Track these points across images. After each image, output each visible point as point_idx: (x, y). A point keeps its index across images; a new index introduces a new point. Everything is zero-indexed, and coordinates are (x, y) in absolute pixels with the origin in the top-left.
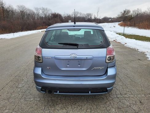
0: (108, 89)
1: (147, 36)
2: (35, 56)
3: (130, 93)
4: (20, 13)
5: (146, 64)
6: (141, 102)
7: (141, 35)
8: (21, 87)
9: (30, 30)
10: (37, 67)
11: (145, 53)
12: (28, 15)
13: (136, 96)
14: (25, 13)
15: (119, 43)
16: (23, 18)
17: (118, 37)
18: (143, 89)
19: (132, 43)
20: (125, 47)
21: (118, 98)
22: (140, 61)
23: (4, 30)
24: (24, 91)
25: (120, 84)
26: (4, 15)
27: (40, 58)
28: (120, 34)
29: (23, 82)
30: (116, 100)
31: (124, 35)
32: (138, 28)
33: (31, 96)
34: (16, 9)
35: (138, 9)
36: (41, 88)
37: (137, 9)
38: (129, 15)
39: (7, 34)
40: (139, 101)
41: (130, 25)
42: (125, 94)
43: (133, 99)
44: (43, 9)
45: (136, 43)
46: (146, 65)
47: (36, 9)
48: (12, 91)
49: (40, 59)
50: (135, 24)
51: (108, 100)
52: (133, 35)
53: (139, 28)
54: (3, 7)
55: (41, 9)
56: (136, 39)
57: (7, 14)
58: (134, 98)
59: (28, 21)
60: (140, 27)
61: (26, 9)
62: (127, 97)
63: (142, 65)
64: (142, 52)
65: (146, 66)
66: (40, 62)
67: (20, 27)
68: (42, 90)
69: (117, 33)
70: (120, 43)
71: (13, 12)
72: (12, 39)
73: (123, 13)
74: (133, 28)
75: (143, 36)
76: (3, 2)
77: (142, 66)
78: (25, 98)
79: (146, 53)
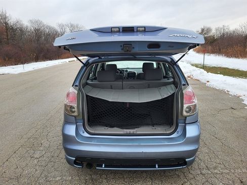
0: (187, 160)
1: (240, 69)
2: (66, 106)
3: (222, 166)
4: (34, 32)
5: (244, 115)
6: (242, 182)
7: (231, 67)
8: (38, 157)
9: (51, 59)
10: (69, 124)
11: (240, 98)
12: (47, 35)
13: (233, 171)
14: (41, 32)
15: (197, 80)
16: (38, 40)
17: (194, 70)
18: (244, 160)
19: (218, 81)
20: (208, 87)
21: (204, 175)
22: (234, 111)
23: (7, 59)
24: (43, 164)
25: (205, 150)
26: (7, 36)
27: (74, 108)
28: (197, 66)
29: (41, 148)
30: (199, 178)
31: (204, 67)
32: (225, 56)
33: (57, 173)
34: (27, 27)
35: (224, 26)
36: (74, 159)
37: (222, 27)
38: (209, 35)
39: (11, 66)
40: (239, 180)
41: (213, 52)
42: (215, 168)
43: (229, 177)
44: (72, 26)
45: (225, 81)
46: (243, 118)
47: (60, 25)
48: (24, 164)
49: (74, 110)
50: (220, 50)
51: (186, 179)
52: (219, 67)
53: (228, 57)
54: (6, 24)
55: (67, 26)
56: (224, 74)
57: (13, 33)
58: (231, 174)
59: (47, 45)
60: (229, 55)
61: (44, 25)
62: (219, 172)
63: (237, 118)
64: (235, 96)
65: (244, 120)
66: (73, 116)
67: (33, 55)
68: (75, 162)
69: (193, 65)
70: (199, 80)
71: (22, 30)
72: (20, 74)
73: (200, 32)
74: (217, 56)
75: (234, 70)
76: (7, 15)
77: (238, 120)
78: (46, 177)
79: (242, 98)
